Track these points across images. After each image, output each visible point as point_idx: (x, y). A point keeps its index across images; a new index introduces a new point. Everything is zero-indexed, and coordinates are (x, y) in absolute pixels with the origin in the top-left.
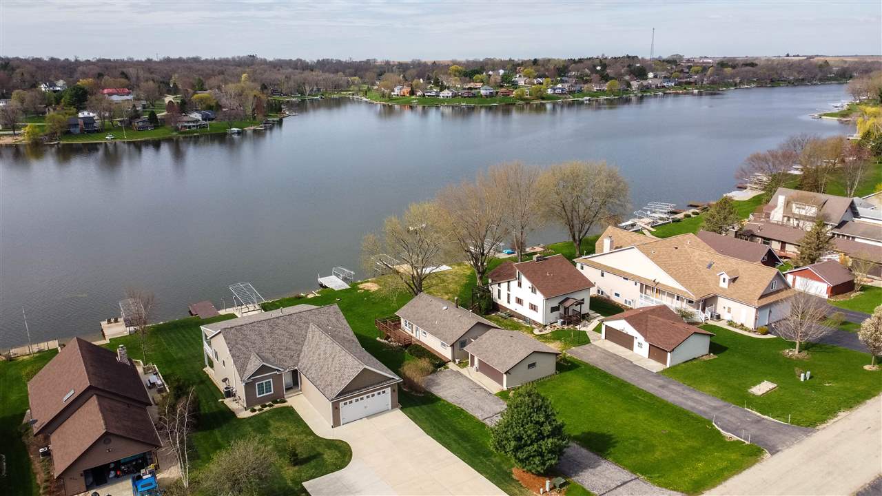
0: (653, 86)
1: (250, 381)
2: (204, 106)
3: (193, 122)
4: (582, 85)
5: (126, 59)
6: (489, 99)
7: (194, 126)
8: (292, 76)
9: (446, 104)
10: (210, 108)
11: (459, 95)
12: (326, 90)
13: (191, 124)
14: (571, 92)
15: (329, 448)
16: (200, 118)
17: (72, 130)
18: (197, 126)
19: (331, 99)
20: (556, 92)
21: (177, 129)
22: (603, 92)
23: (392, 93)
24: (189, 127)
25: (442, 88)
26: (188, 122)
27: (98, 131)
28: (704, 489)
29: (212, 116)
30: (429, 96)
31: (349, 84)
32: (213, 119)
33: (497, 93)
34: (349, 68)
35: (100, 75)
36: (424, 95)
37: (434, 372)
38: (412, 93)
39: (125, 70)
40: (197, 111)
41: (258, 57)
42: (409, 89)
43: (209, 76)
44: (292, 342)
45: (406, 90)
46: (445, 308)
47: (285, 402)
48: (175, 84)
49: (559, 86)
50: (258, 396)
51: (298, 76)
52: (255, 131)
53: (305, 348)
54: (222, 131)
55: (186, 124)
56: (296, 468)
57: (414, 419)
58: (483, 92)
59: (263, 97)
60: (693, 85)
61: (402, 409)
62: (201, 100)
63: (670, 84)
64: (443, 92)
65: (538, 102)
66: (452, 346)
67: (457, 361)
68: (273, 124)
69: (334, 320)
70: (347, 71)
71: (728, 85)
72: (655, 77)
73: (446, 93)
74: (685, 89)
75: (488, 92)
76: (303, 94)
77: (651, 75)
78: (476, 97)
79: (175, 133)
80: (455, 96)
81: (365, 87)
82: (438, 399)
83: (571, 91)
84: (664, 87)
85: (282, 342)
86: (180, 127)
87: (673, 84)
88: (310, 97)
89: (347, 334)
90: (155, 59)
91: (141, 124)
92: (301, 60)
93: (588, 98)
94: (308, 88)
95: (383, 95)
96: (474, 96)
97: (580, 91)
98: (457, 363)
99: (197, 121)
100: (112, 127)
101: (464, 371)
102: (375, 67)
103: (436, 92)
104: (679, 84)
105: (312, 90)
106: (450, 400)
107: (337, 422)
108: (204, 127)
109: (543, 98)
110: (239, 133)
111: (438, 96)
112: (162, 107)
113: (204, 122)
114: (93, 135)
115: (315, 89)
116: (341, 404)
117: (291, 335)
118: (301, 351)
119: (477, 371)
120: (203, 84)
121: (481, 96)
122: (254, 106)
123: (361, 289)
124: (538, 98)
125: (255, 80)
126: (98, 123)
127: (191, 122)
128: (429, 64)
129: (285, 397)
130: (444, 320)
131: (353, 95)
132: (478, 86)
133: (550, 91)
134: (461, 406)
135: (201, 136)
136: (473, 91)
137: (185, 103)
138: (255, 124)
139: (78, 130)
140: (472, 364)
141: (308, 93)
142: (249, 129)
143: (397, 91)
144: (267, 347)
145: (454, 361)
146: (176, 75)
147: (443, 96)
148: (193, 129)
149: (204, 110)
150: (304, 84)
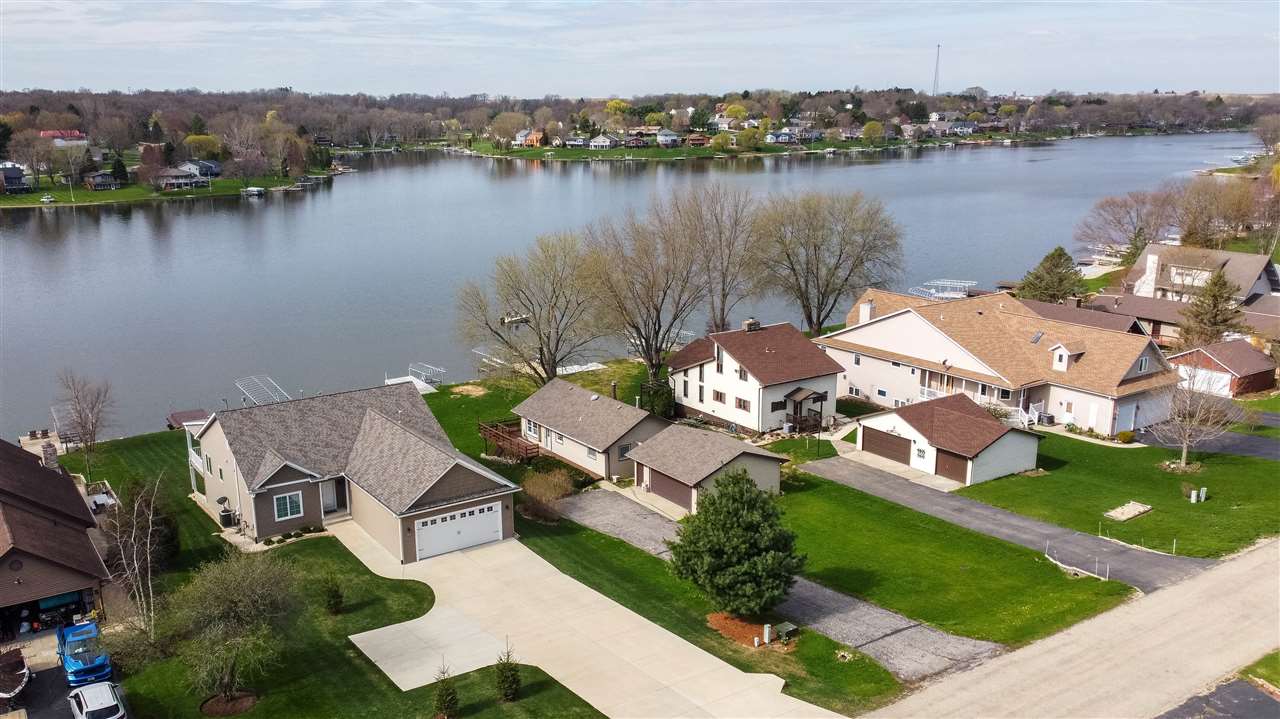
0: (939, 133)
1: (264, 490)
2: (204, 153)
3: (186, 177)
4: (823, 130)
5: (77, 91)
6: (670, 150)
7: (186, 184)
8: (349, 116)
9: (600, 157)
10: (213, 157)
11: (621, 145)
12: (405, 139)
13: (181, 181)
14: (804, 141)
15: (397, 592)
16: (197, 173)
18: (191, 184)
19: (412, 152)
20: (780, 139)
21: (158, 189)
22: (857, 141)
23: (513, 142)
24: (179, 186)
25: (594, 134)
26: (177, 177)
27: (28, 191)
28: (1033, 638)
29: (216, 170)
30: (572, 146)
31: (441, 131)
32: (218, 174)
33: (684, 141)
34: (442, 106)
35: (34, 110)
36: (565, 145)
37: (576, 493)
38: (545, 141)
39: (75, 103)
40: (191, 161)
41: (294, 90)
42: (540, 135)
43: (212, 114)
44: (335, 435)
45: (536, 136)
46: (595, 397)
47: (323, 530)
48: (156, 124)
49: (786, 130)
50: (277, 520)
51: (358, 116)
52: (287, 193)
53: (358, 445)
54: (233, 192)
55: (174, 181)
56: (339, 617)
57: (542, 553)
58: (660, 139)
59: (301, 143)
60: (1004, 131)
61: (520, 539)
62: (199, 147)
63: (965, 130)
64: (595, 139)
65: (751, 155)
66: (606, 452)
67: (615, 478)
68: (318, 185)
69: (407, 405)
70: (439, 110)
71: (1059, 133)
72: (942, 119)
73: (601, 141)
74: (990, 137)
75: (669, 139)
76: (366, 144)
77: (934, 117)
78: (650, 147)
79: (155, 194)
80: (615, 145)
81: (469, 135)
82: (583, 529)
83: (805, 139)
84: (955, 134)
85: (319, 435)
86: (163, 186)
87: (970, 130)
88: (378, 150)
89: (429, 426)
90: (125, 91)
91: (99, 180)
92: (364, 95)
93: (832, 150)
94: (374, 135)
95: (498, 145)
96: (646, 146)
97: (819, 140)
98: (615, 481)
99: (190, 176)
100: (52, 185)
101: (626, 492)
102: (484, 104)
103: (584, 140)
104: (980, 131)
105: (381, 138)
106: (601, 529)
107: (409, 556)
108: (204, 186)
109: (758, 150)
110: (260, 195)
111: (588, 146)
112: (133, 159)
113: (204, 179)
114: (19, 196)
115: (386, 135)
116: (418, 523)
117: (334, 424)
118: (351, 449)
119: (648, 491)
120: (203, 125)
121: (658, 146)
122: (285, 155)
123: (456, 394)
124: (750, 149)
125: (288, 121)
126: (28, 178)
127: (182, 177)
128: (574, 102)
129: (324, 523)
130: (593, 415)
131: (449, 146)
132: (654, 132)
133: (769, 139)
134: (621, 537)
135: (198, 200)
136: (645, 139)
137: (173, 150)
138: (286, 184)
140: (640, 480)
141: (374, 142)
142: (278, 190)
143: (520, 139)
144: (293, 440)
145: (610, 479)
146: (160, 112)
147: (595, 146)
148: (185, 188)
149: (204, 160)
150: (369, 128)
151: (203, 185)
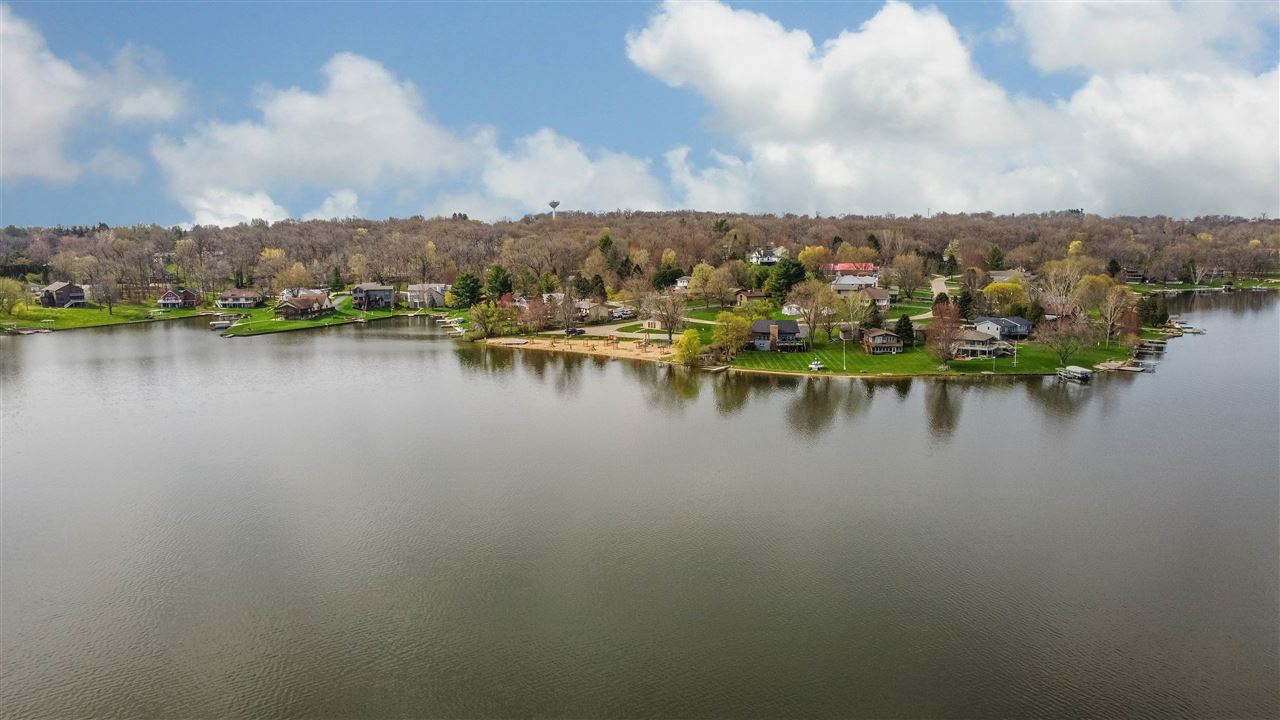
2: (1008, 306)
3: (983, 343)
7: (984, 353)
10: (1019, 312)
12: (1235, 273)
13: (978, 348)
16: (998, 335)
17: (757, 343)
18: (990, 352)
21: (947, 358)
24: (974, 353)
26: (973, 342)
27: (800, 349)
29: (1021, 330)
32: (1022, 337)
40: (993, 317)
41: (1085, 212)
43: (1014, 244)
48: (952, 258)
55: (968, 347)
62: (1004, 297)
76: (1187, 280)
79: (942, 367)
86: (954, 353)
88: (1204, 288)
91: (879, 340)
94: (1200, 271)
99: (993, 340)
100: (828, 341)
105: (1208, 275)
108: (1003, 355)
110: (1084, 379)
112: (923, 302)
113: (1004, 345)
114: (788, 356)
115: (1215, 270)
120: (1001, 258)
125: (1094, 253)
126: (803, 331)
127: (979, 342)
137: (970, 300)
139: (766, 344)
141: (1199, 279)
146: (956, 242)
148: (981, 357)
149: (1007, 316)
150: (1191, 262)
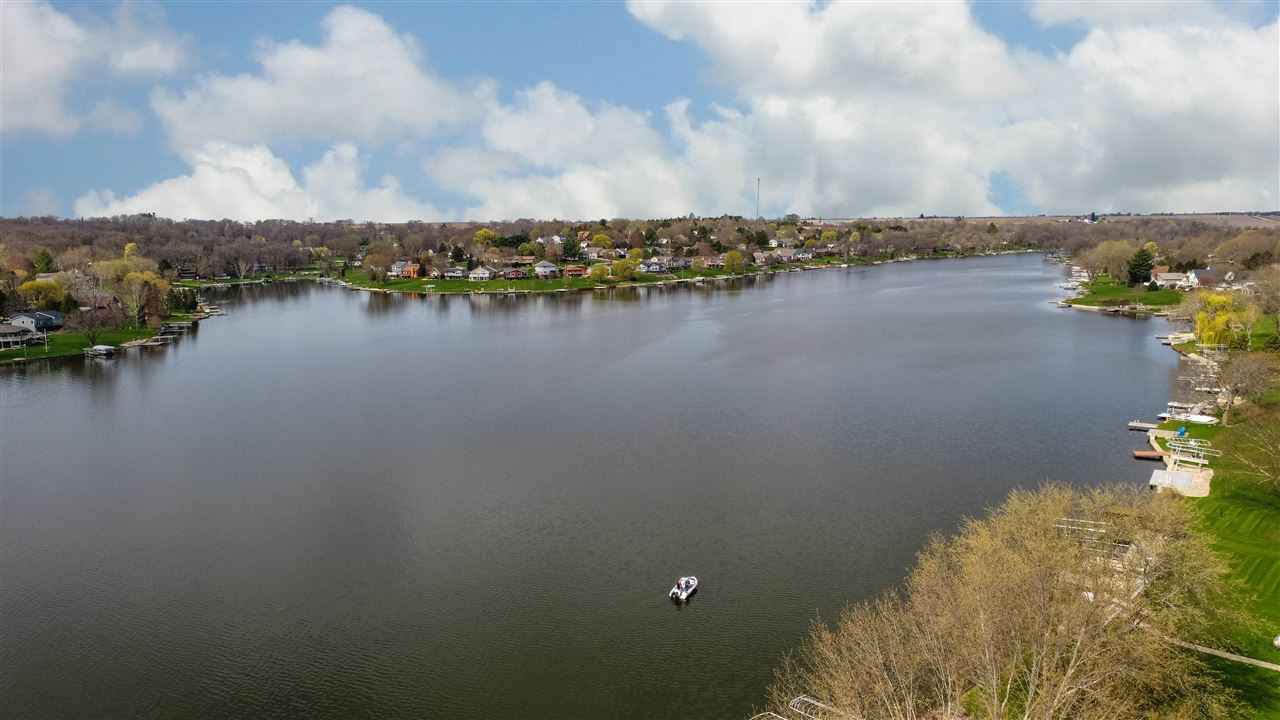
0: (785, 259)
2: (42, 302)
3: (16, 334)
4: (687, 259)
6: (550, 282)
7: (16, 343)
8: (216, 248)
9: (482, 290)
10: (53, 306)
11: (501, 276)
12: (275, 268)
13: (10, 339)
14: (672, 270)
16: (32, 327)
18: (23, 342)
19: (283, 283)
20: (651, 268)
22: (720, 269)
23: (389, 273)
24: (7, 344)
25: (471, 266)
26: (5, 335)
29: (56, 322)
30: (451, 277)
31: (312, 259)
32: (58, 328)
33: (561, 271)
34: (311, 233)
36: (443, 277)
38: (423, 272)
40: (28, 312)
41: (158, 216)
42: (417, 267)
43: (62, 248)
45: (412, 268)
49: (655, 260)
51: (226, 249)
52: (143, 348)
54: (75, 352)
58: (539, 270)
59: (163, 285)
60: (837, 256)
62: (38, 291)
63: (806, 255)
64: (475, 271)
65: (627, 285)
68: (180, 334)
70: (308, 238)
71: (883, 257)
72: (780, 245)
73: (480, 273)
74: (829, 262)
75: (548, 270)
76: (234, 275)
77: (773, 243)
78: (528, 278)
80: (494, 277)
81: (340, 262)
83: (673, 269)
84: (799, 260)
87: (810, 256)
88: (247, 281)
92: (229, 221)
93: (702, 278)
94: (243, 267)
95: (374, 277)
96: (525, 277)
97: (686, 268)
99: (26, 332)
102: (351, 230)
103: (463, 271)
104: (818, 256)
105: (250, 270)
108: (39, 346)
109: (634, 280)
110: (109, 355)
111: (468, 277)
113: (40, 335)
115: (256, 266)
120: (50, 261)
121: (537, 277)
122: (143, 302)
124: (625, 279)
125: (147, 255)
127: (11, 334)
131: (321, 276)
132: (528, 261)
133: (643, 269)
135: (30, 362)
136: (522, 269)
137: (4, 299)
138: (142, 335)
141: (243, 274)
142: (132, 345)
143: (396, 270)
147: (475, 278)
148: (14, 347)
149: (43, 310)
150: (236, 259)
151: (39, 343)
